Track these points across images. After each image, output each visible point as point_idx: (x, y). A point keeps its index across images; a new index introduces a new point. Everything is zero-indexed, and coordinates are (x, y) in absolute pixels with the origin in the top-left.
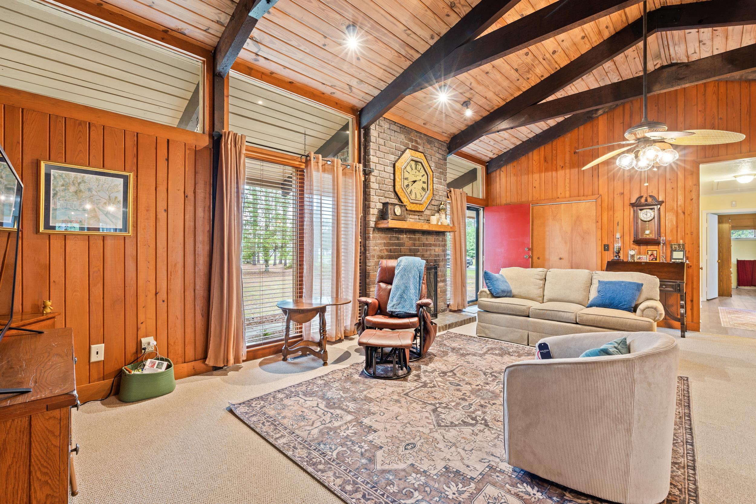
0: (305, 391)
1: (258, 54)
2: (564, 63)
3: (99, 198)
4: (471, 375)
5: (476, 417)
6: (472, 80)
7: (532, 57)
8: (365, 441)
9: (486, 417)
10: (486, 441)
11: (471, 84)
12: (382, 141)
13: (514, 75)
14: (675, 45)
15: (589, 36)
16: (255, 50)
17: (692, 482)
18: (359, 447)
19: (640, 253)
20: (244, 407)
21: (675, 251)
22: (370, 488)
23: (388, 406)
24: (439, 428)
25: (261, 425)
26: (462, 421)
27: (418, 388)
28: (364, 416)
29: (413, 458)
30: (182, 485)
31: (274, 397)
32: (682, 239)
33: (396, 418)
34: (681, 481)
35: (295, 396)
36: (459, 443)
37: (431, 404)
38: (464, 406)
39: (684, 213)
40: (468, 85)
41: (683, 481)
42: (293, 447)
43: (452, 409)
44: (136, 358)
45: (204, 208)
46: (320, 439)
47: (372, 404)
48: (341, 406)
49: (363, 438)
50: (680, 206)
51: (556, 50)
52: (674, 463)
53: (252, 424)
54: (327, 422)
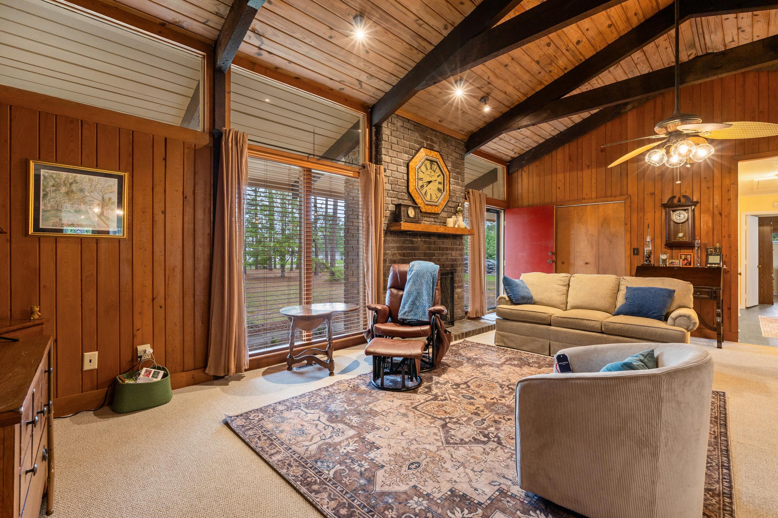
0: (307, 403)
1: (262, 47)
2: (589, 53)
3: (92, 199)
4: (487, 387)
5: (489, 433)
6: (490, 74)
7: (555, 48)
8: (366, 459)
9: (499, 434)
10: (498, 461)
11: (489, 78)
12: (394, 140)
13: (535, 68)
14: (711, 33)
15: (617, 24)
16: (257, 43)
17: (728, 512)
18: (358, 465)
19: (672, 257)
20: (241, 419)
21: (711, 255)
22: (367, 512)
23: (394, 421)
24: (447, 445)
25: (257, 439)
26: (473, 438)
27: (428, 401)
28: (368, 431)
29: (416, 479)
30: (165, 505)
31: (274, 409)
32: (719, 242)
33: (402, 433)
34: (715, 511)
35: (296, 408)
36: (468, 463)
37: (441, 419)
38: (476, 422)
39: (721, 214)
40: (486, 79)
41: (718, 510)
42: (288, 464)
43: (463, 424)
44: (132, 367)
45: (205, 209)
46: (318, 456)
47: (377, 418)
48: (344, 419)
49: (364, 455)
50: (717, 207)
51: (581, 40)
52: (707, 490)
53: (248, 438)
54: (327, 437)
